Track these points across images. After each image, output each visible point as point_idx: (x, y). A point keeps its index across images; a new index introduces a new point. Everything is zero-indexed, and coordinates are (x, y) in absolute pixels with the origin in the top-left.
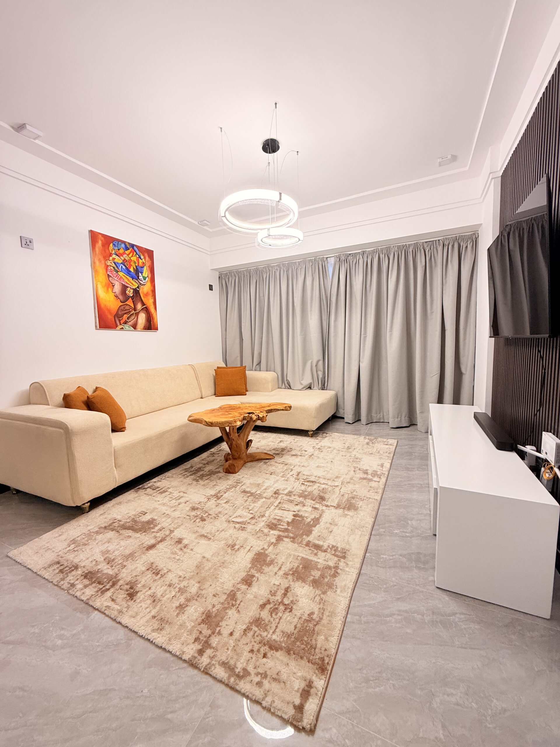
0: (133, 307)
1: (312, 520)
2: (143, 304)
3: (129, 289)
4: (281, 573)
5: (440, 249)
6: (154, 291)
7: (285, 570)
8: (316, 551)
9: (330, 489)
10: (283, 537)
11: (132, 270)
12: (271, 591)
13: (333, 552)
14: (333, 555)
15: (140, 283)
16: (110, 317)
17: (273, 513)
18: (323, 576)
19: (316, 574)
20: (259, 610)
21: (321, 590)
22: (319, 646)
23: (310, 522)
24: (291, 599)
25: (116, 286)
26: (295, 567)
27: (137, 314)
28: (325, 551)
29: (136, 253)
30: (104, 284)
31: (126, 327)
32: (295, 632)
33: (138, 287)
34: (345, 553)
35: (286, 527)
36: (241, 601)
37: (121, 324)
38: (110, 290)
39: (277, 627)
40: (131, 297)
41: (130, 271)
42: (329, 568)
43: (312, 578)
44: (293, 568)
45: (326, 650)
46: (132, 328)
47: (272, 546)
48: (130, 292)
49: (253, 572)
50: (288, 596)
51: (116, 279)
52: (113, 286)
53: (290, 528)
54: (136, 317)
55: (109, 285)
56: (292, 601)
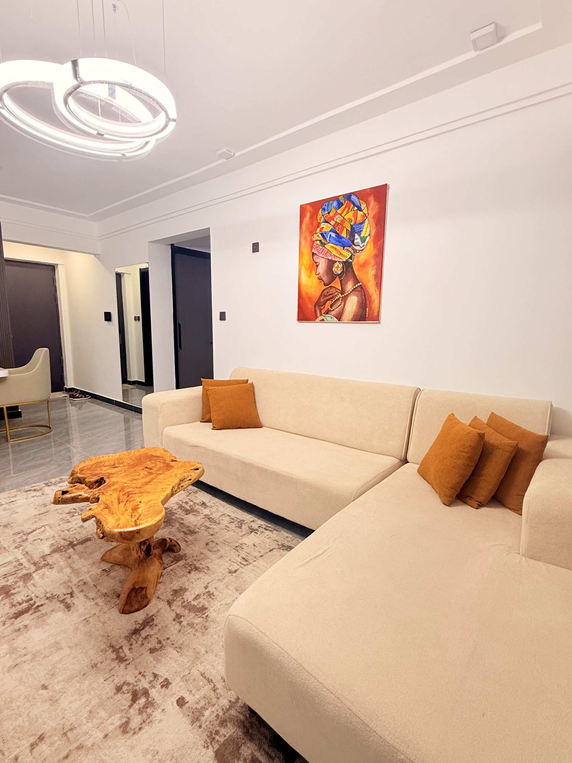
0: (340, 289)
2: (356, 281)
3: (336, 265)
11: (344, 234)
16: (311, 306)
25: (320, 266)
29: (354, 204)
30: (307, 266)
31: (328, 318)
33: (351, 258)
37: (321, 315)
38: (313, 272)
40: (338, 275)
41: (341, 238)
46: (336, 319)
48: (338, 269)
51: (321, 255)
52: (317, 266)
54: (343, 303)
55: (313, 265)
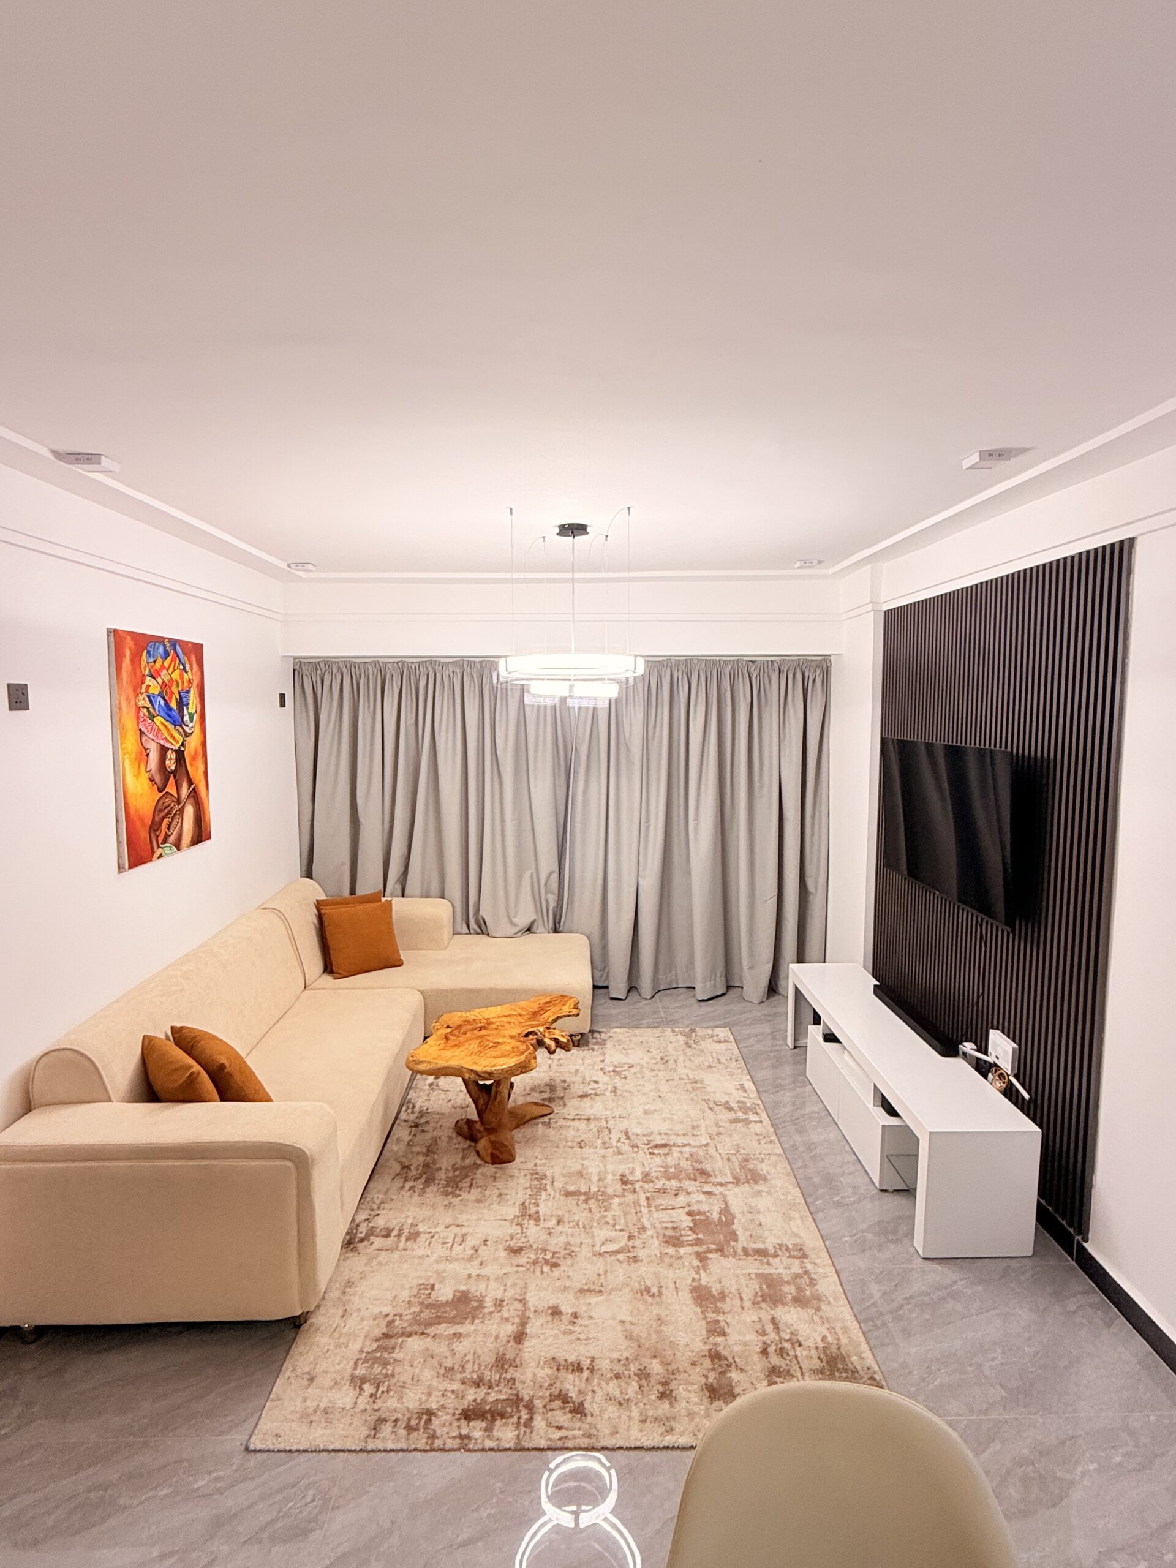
1: (720, 1213)
2: (190, 782)
3: (169, 754)
4: (747, 1304)
5: (775, 677)
6: (204, 744)
7: (750, 1299)
8: (765, 1260)
9: (701, 1153)
10: (705, 1252)
11: (173, 703)
12: (757, 1332)
13: (788, 1254)
14: (789, 1257)
15: (184, 731)
17: (655, 1219)
18: (799, 1289)
19: (790, 1290)
20: (764, 1358)
21: (813, 1308)
22: (859, 1368)
23: (720, 1218)
24: (788, 1331)
25: (151, 755)
26: (758, 1290)
27: (182, 810)
28: (776, 1256)
29: (180, 661)
32: (824, 1364)
33: (182, 744)
34: (801, 1249)
35: (694, 1237)
36: (733, 1358)
37: (158, 846)
39: (801, 1368)
40: (173, 772)
41: (172, 710)
42: (797, 1276)
43: (790, 1297)
44: (757, 1293)
45: (869, 1369)
46: (175, 849)
47: (702, 1271)
48: (171, 762)
49: (711, 1316)
50: (781, 1329)
51: (151, 735)
52: (147, 756)
53: (701, 1236)
54: (180, 820)
56: (792, 1333)
